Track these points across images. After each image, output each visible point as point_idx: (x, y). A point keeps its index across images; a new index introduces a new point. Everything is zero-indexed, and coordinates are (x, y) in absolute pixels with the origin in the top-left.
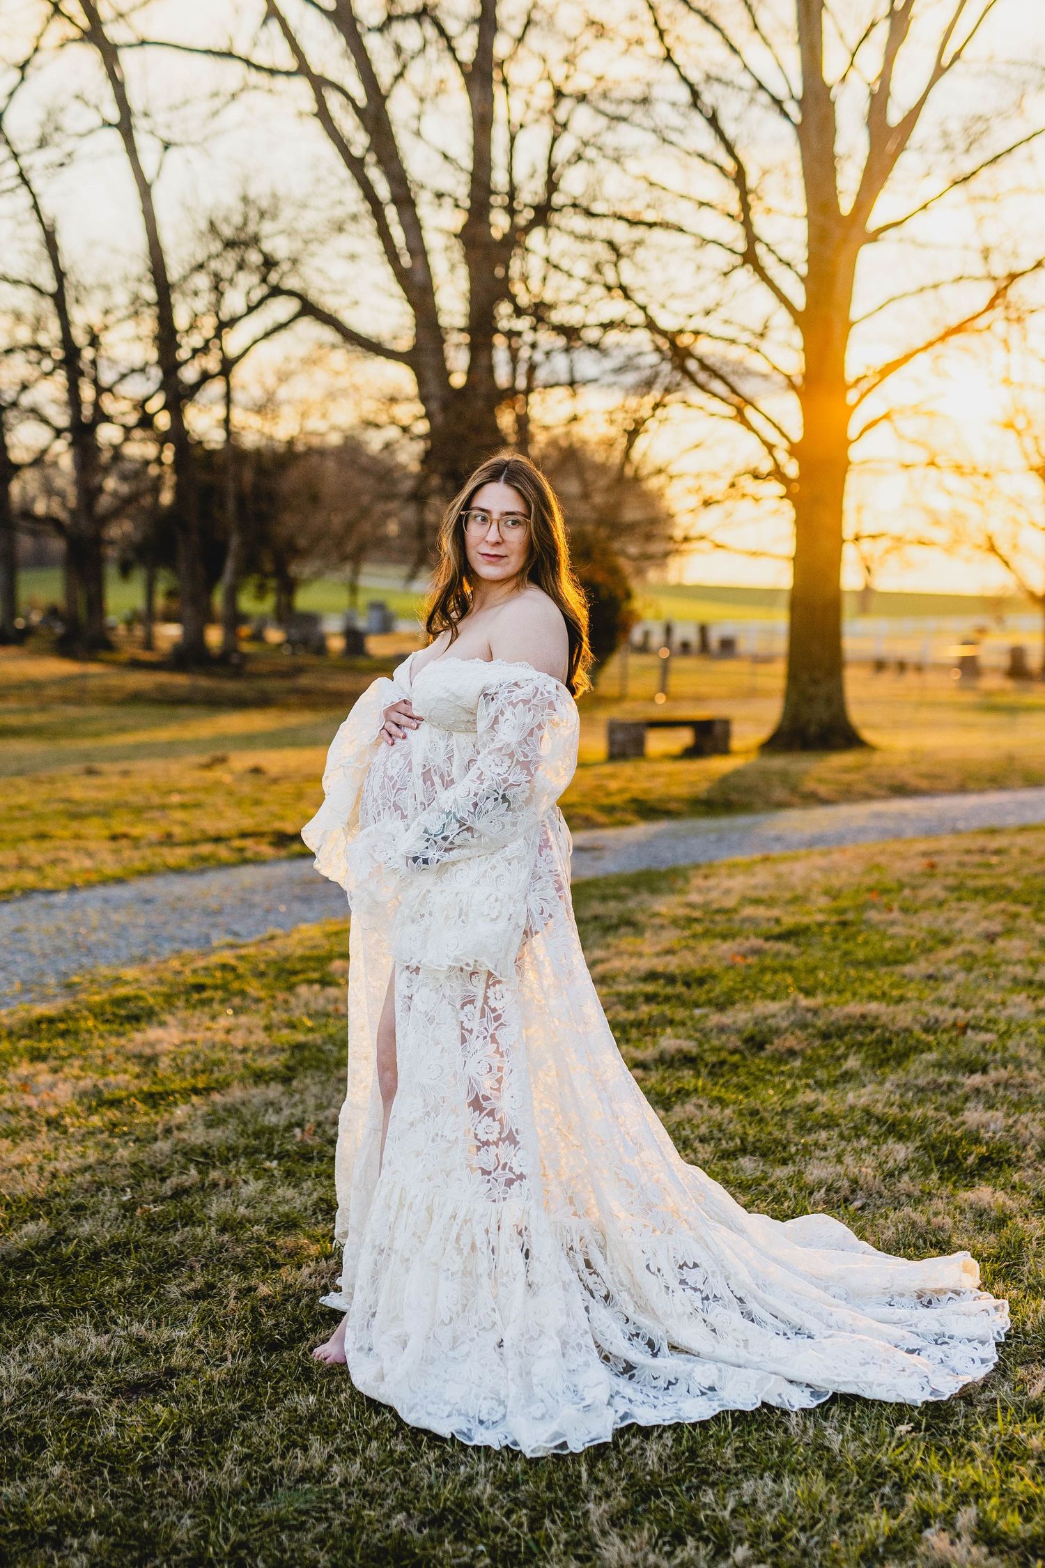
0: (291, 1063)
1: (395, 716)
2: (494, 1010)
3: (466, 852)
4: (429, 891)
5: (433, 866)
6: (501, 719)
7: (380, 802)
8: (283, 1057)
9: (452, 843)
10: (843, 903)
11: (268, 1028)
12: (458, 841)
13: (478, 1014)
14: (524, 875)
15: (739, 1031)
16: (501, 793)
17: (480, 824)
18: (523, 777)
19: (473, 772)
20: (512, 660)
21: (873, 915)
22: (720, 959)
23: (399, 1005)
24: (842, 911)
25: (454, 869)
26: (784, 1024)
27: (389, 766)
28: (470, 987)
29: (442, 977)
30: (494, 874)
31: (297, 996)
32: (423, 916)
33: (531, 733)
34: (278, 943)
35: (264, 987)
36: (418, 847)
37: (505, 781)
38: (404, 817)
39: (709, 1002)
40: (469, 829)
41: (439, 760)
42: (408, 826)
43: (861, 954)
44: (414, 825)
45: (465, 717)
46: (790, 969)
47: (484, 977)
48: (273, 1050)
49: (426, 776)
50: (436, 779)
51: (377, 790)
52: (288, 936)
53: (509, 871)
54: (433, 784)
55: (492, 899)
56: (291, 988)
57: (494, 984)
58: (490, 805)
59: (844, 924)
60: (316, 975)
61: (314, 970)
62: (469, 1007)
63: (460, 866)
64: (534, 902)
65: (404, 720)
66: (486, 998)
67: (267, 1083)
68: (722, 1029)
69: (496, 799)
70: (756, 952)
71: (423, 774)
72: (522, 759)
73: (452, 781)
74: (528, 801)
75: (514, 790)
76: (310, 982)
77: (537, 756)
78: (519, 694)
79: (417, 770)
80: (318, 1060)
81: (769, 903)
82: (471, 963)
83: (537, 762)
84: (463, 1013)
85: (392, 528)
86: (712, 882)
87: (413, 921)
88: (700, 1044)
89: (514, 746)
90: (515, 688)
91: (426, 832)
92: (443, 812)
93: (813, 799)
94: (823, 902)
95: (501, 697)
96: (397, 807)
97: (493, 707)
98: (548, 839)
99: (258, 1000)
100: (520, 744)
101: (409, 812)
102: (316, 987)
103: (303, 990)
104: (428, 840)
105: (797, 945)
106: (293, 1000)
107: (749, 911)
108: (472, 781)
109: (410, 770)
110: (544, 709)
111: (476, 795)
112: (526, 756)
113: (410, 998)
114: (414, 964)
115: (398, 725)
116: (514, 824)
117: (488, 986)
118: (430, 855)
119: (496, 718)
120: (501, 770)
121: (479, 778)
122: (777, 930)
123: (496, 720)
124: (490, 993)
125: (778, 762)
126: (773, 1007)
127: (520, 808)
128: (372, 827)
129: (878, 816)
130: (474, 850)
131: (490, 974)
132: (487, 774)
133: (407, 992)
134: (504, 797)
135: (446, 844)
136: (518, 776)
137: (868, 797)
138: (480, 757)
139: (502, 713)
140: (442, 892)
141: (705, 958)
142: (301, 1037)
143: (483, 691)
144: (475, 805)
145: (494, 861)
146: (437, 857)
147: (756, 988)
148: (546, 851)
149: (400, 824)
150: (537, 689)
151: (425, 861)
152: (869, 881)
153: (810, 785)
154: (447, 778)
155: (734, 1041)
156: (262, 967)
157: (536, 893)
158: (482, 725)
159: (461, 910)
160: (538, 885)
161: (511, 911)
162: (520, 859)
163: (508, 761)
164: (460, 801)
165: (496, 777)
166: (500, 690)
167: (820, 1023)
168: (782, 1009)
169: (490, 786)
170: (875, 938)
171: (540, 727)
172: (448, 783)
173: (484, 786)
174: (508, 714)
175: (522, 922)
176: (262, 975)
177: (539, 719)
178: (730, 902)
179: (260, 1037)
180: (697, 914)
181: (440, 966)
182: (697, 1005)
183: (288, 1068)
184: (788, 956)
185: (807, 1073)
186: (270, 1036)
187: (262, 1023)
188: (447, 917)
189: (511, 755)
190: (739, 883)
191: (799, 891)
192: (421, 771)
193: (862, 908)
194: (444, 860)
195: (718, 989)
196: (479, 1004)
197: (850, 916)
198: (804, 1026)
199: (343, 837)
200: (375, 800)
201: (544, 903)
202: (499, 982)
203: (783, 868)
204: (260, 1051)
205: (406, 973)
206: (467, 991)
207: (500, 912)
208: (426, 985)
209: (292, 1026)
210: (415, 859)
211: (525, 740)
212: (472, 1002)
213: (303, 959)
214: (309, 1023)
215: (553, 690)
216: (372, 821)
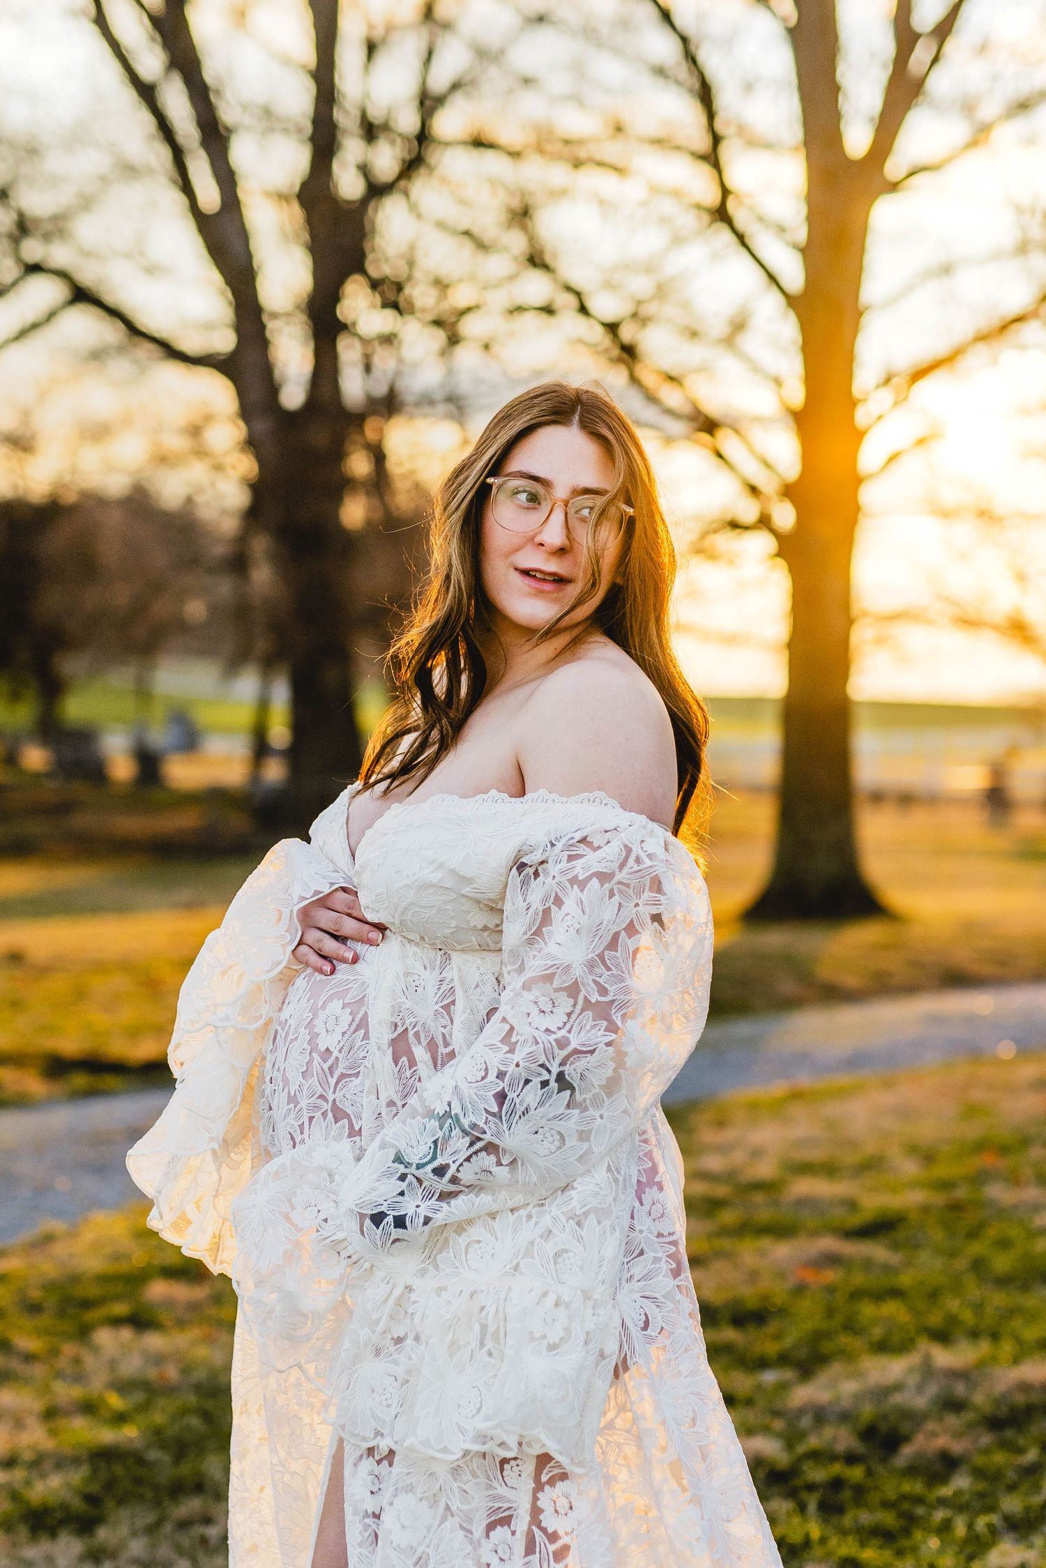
0: (95, 1488)
1: (325, 918)
2: (553, 1537)
3: (484, 1201)
4: (409, 1289)
5: (415, 1230)
6: (556, 913)
7: (304, 1103)
8: (77, 1476)
9: (454, 1180)
10: (942, 1171)
11: (51, 1414)
12: (467, 1175)
13: (520, 1545)
14: (612, 1248)
15: (845, 1417)
16: (555, 1070)
17: (514, 1138)
18: (599, 1036)
19: (495, 1028)
20: (573, 787)
21: (997, 1192)
22: (781, 1275)
23: (354, 1532)
24: (945, 1185)
25: (462, 1240)
26: (920, 1402)
27: (319, 1027)
28: (502, 1490)
29: (443, 1474)
30: (550, 1248)
31: (96, 1350)
32: (399, 1341)
33: (613, 943)
34: (60, 1249)
35: (40, 1332)
36: (383, 1192)
37: (562, 1044)
38: (354, 1133)
39: (783, 1360)
40: (491, 1148)
41: (425, 1011)
42: (363, 1150)
43: (1002, 1263)
44: (372, 1148)
45: (479, 919)
46: (896, 1293)
47: (529, 1468)
48: (61, 1463)
49: (400, 1047)
50: (420, 1053)
51: (295, 1079)
52: (73, 1234)
53: (580, 1239)
54: (412, 1063)
55: (550, 1301)
56: (83, 1333)
57: (551, 1482)
58: (532, 1095)
59: (956, 1208)
60: (120, 1309)
61: (118, 1298)
62: (500, 1533)
63: (475, 1232)
64: (630, 1306)
65: (349, 926)
66: (536, 1512)
67: (53, 1534)
68: (820, 1415)
69: (545, 1084)
70: (832, 1260)
71: (393, 1042)
72: (595, 997)
73: (452, 1055)
74: (612, 1086)
75: (582, 1063)
76: (116, 1322)
77: (626, 990)
78: (591, 862)
79: (381, 1034)
80: (138, 1481)
81: (829, 1170)
82: (512, 1441)
83: (624, 1005)
84: (487, 1546)
85: (196, 609)
86: (729, 1135)
87: (378, 1352)
88: (790, 1444)
89: (578, 971)
90: (582, 849)
91: (398, 1159)
92: (430, 1114)
93: (833, 995)
94: (910, 1168)
95: (553, 869)
96: (338, 1114)
97: (538, 891)
98: (654, 1170)
99: (29, 1358)
100: (591, 965)
101: (366, 1122)
102: (126, 1333)
103: (104, 1337)
104: (403, 1178)
105: (895, 1246)
106: (89, 1361)
107: (805, 1187)
108: (492, 1047)
109: (366, 1037)
110: (640, 891)
111: (501, 1075)
112: (603, 991)
113: (377, 1516)
114: (384, 1445)
115: (336, 937)
116: (584, 1136)
117: (539, 1487)
118: (409, 1207)
119: (547, 912)
120: (553, 1022)
121: (507, 1038)
122: (856, 1220)
123: (546, 917)
124: (544, 1500)
125: (776, 939)
126: (895, 1368)
127: (597, 1102)
128: (287, 1156)
129: (937, 1020)
130: (503, 1195)
131: (544, 1460)
132: (524, 1031)
133: (370, 1505)
134: (560, 1077)
135: (443, 1184)
136: (588, 1033)
137: (909, 989)
138: (506, 995)
139: (558, 902)
140: (440, 1290)
141: (753, 1276)
142: (107, 1436)
143: (517, 859)
144: (501, 1097)
145: (546, 1221)
146: (423, 1212)
147: (851, 1327)
148: (650, 1194)
149: (345, 1147)
150: (629, 850)
151: (400, 1222)
152: (973, 1131)
153: (826, 972)
154: (443, 1050)
155: (843, 1438)
156: (35, 1294)
157: (634, 1285)
158: (514, 931)
159: (484, 1327)
160: (638, 1269)
161: (590, 1326)
162: (602, 1213)
163: (565, 1003)
164: (467, 1091)
165: (542, 1037)
166: (552, 854)
167: (979, 1399)
168: (911, 1370)
169: (531, 1057)
170: (1014, 1232)
171: (631, 929)
172: (441, 1058)
173: (518, 1057)
174: (570, 905)
175: (612, 1347)
176: (34, 1308)
177: (629, 912)
178: (765, 1170)
179: (35, 1437)
180: (721, 1191)
181: (445, 1450)
182: (763, 1364)
183: (91, 1499)
184: (888, 1269)
185: (985, 1502)
186: (53, 1433)
187: (38, 1405)
188: (454, 1346)
189: (573, 990)
190: (769, 1135)
191: (870, 1148)
192: (388, 1035)
193: (979, 1179)
194: (439, 1218)
195: (793, 1335)
196: (522, 1523)
197: (962, 1193)
198: (953, 1405)
199: (211, 1167)
200: (292, 1099)
201: (649, 1307)
202: (564, 1476)
203: (833, 1109)
204: (38, 1463)
205: (368, 1464)
206: (495, 1498)
207: (568, 1330)
208: (410, 1489)
209: (89, 1408)
210: (377, 1219)
211: (601, 956)
212: (506, 1521)
213: (104, 1279)
214: (115, 1401)
215: (660, 852)
216: (286, 1143)
